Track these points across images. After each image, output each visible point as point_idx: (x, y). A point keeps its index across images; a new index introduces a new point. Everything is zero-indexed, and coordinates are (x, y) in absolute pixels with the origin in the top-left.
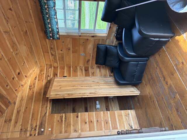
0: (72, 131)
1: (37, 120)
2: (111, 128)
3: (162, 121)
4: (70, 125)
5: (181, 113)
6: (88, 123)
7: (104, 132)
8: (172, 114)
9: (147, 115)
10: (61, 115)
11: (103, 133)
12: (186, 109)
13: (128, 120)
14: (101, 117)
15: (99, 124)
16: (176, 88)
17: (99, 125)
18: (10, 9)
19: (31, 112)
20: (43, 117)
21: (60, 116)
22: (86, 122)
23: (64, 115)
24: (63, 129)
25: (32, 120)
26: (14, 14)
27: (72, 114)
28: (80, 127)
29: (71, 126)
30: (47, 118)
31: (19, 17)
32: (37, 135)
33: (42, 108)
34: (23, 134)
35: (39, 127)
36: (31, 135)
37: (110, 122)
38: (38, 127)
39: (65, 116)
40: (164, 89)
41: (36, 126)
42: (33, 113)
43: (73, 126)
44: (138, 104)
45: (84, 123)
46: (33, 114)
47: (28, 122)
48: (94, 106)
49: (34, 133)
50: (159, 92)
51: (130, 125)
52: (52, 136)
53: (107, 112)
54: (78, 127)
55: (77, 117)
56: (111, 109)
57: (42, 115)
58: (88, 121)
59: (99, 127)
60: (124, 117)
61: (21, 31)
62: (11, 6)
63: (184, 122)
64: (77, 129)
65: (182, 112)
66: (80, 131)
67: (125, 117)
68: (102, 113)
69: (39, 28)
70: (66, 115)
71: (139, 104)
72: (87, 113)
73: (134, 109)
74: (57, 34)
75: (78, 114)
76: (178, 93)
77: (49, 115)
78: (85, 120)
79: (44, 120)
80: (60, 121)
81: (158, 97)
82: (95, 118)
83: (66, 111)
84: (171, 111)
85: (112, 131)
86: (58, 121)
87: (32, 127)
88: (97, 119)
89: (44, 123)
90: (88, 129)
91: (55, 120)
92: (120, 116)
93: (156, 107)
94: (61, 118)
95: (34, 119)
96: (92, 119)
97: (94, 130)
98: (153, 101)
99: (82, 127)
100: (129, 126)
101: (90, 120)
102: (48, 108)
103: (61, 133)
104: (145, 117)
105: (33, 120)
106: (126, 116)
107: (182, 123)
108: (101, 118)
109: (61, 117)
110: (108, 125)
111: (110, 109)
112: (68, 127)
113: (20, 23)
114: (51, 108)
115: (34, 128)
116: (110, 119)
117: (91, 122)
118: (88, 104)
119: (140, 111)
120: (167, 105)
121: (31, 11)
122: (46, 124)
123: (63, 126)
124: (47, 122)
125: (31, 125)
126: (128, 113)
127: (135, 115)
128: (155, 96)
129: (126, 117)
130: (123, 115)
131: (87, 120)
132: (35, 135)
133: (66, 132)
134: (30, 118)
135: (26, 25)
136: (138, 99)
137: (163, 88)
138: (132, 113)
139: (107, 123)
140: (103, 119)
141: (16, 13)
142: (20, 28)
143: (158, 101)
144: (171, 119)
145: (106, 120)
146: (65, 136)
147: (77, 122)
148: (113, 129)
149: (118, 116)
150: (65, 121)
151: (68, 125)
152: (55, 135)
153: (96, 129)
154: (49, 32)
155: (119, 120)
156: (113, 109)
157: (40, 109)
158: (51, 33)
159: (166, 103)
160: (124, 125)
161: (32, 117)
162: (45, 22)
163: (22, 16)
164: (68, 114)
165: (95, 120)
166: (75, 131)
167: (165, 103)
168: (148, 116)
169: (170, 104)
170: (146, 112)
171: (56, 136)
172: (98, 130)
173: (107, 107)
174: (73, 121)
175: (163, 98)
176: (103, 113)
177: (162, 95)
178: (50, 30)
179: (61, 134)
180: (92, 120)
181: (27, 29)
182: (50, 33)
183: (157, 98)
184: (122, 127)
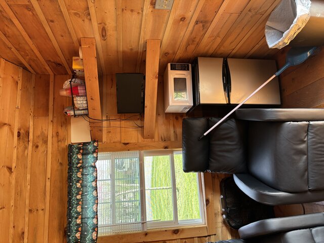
18: (10, 169)
26: (13, 182)
31: (19, 193)
61: (12, 225)
62: (14, 165)
69: (56, 223)
74: (92, 229)
113: (16, 207)
121: (48, 184)
135: (27, 219)
141: (17, 182)
142: (12, 218)
154: (74, 228)
158: (80, 229)
162: (70, 199)
163: (28, 194)
178: (79, 221)
181: (26, 230)
182: (77, 231)
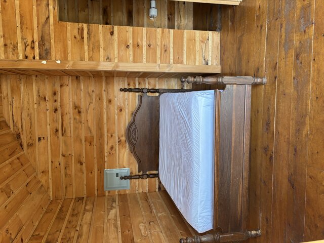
0: (102, 59)
1: (32, 29)
2: (172, 61)
3: (262, 66)
4: (98, 47)
5: (301, 63)
6: (131, 47)
7: (159, 66)
8: (284, 60)
9: (239, 49)
10: (80, 25)
11: (158, 68)
12: (314, 60)
13: (204, 50)
14: (156, 39)
15: (151, 52)
16: (317, 14)
17: (151, 54)
19: (17, 11)
20: (44, 26)
21: (77, 27)
22: (129, 46)
23: (85, 26)
24: (86, 54)
25: (21, 28)
27: (101, 26)
28: (116, 52)
29: (100, 49)
30: (52, 28)
32: (37, 58)
33: (38, 5)
34: (11, 53)
35: (39, 44)
36: (26, 57)
37: (172, 50)
38: (37, 44)
39: (89, 30)
40: (294, 8)
41: (33, 42)
42: (21, 15)
43: (104, 49)
44: (230, 24)
45: (123, 47)
46: (21, 17)
47: (16, 33)
48: (146, 11)
49: (31, 53)
50: (279, 12)
51: (205, 60)
52: (67, 64)
53: (169, 32)
54: (112, 52)
55: (112, 33)
56: (178, 20)
57: (40, 22)
58: (132, 44)
59: (151, 57)
60: (198, 44)
63: (298, 79)
64: (111, 56)
65: (305, 61)
66: (116, 60)
67: (200, 43)
68: (159, 30)
70: (90, 27)
71: (233, 24)
72: (131, 28)
73: (220, 30)
75: (113, 28)
76: (315, 25)
77: (54, 24)
78: (126, 42)
79: (47, 32)
80: (79, 37)
81: (274, 20)
82: (145, 39)
83: (90, 13)
84: (286, 54)
85: (172, 66)
86: (75, 37)
87: (25, 43)
88: (148, 42)
89: (46, 37)
90: (131, 58)
91: (69, 35)
92: (192, 40)
93: (261, 38)
94: (80, 31)
95: (26, 27)
96: (139, 40)
97: (141, 62)
98: (261, 27)
99: (121, 54)
100: (203, 60)
101: (136, 43)
102: (51, 7)
103: (82, 59)
104: (235, 51)
105: (24, 29)
106: (202, 42)
107: (294, 78)
108: (156, 41)
109: (80, 29)
110: (168, 56)
111: (176, 19)
112: (95, 51)
114: (56, 8)
115: (30, 45)
116: (172, 45)
117: (138, 45)
118: (134, 5)
119: (230, 37)
120: (283, 42)
122: (52, 41)
123: (86, 47)
124: (52, 35)
125: (23, 38)
126: (207, 36)
127: (219, 42)
128: (269, 17)
129: (202, 44)
130: (197, 39)
131: (131, 41)
132: (34, 58)
133: (91, 59)
134: (18, 24)
136: (234, 14)
137: (292, 6)
138: (213, 38)
139: (166, 51)
140: (159, 44)
143: (269, 29)
144: (279, 67)
145: (165, 46)
146: (91, 66)
147: (112, 44)
148: (174, 63)
149: (187, 40)
150: (89, 39)
151: (95, 48)
152: (71, 63)
153: (144, 60)
155: (188, 48)
156: (181, 20)
157: (35, 7)
159: (283, 37)
160: (195, 59)
161: (22, 24)
164: (93, 26)
165: (145, 44)
166: (108, 59)
167: (281, 37)
168: (241, 50)
169: (291, 41)
170: (240, 42)
171: (74, 64)
172: (148, 62)
173: (171, 15)
174: (104, 40)
175: (284, 25)
176: (161, 32)
177: (284, 19)
179: (83, 63)
180: (140, 43)
183: (270, 22)
184: (190, 61)
